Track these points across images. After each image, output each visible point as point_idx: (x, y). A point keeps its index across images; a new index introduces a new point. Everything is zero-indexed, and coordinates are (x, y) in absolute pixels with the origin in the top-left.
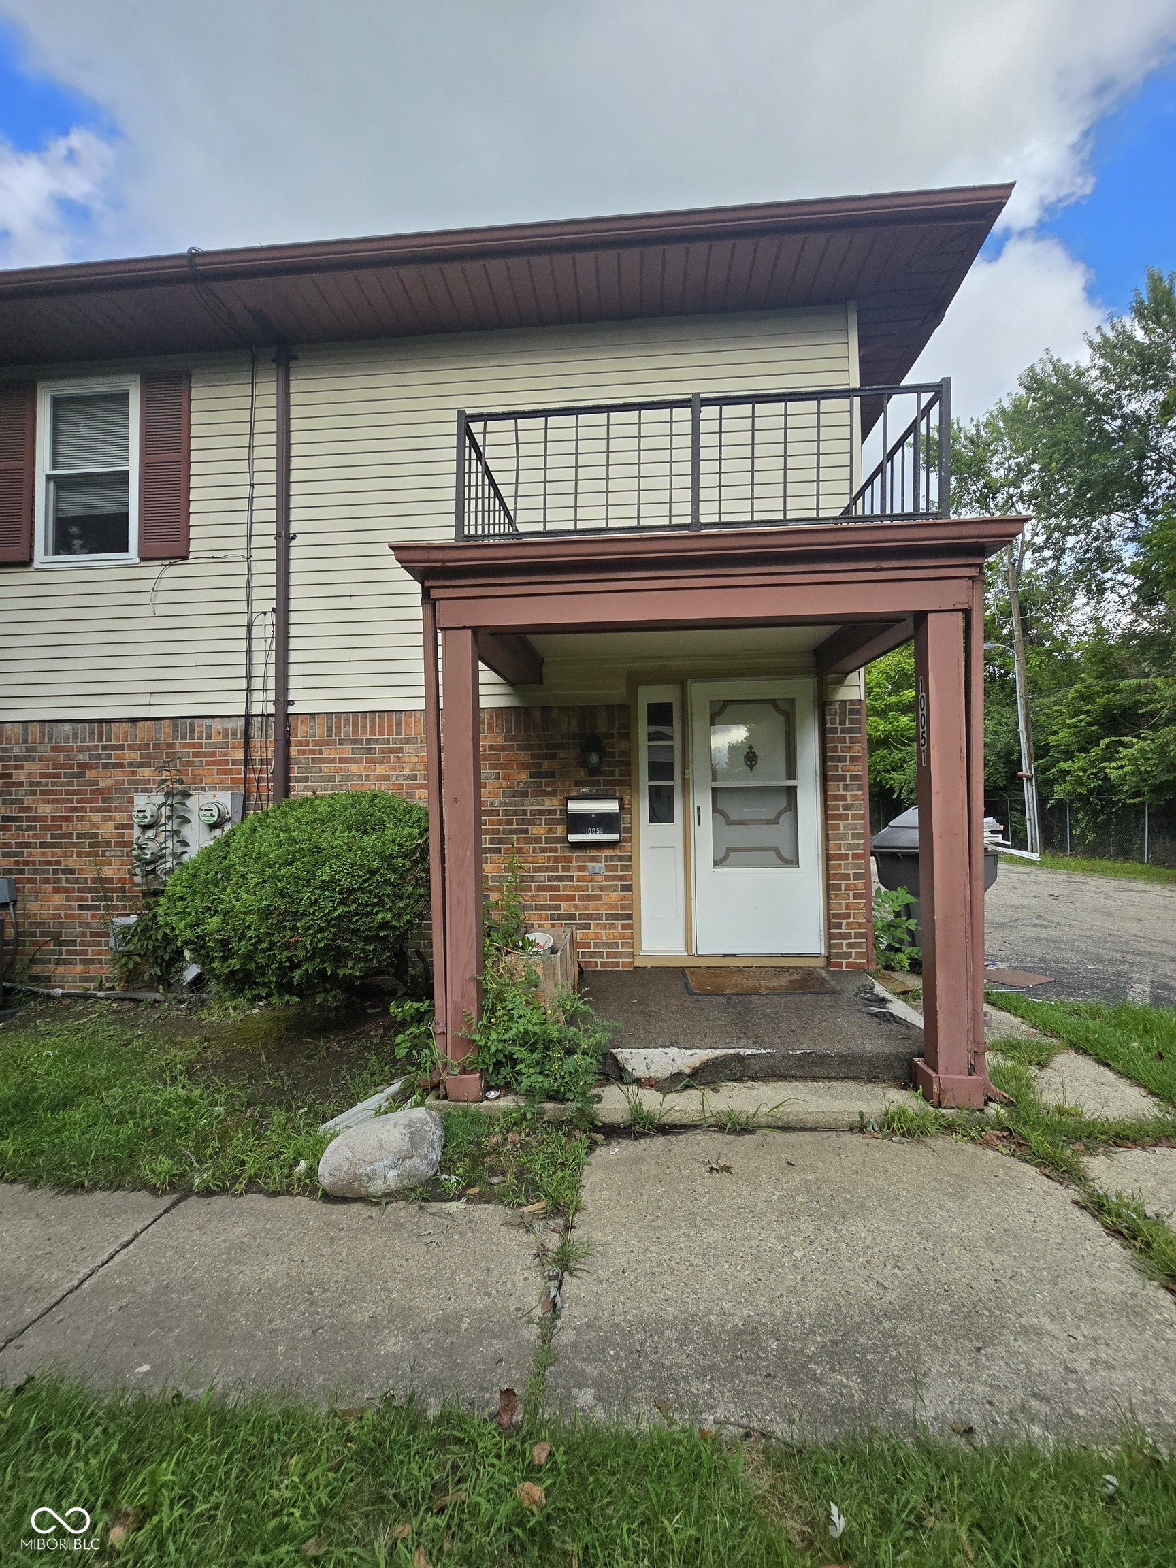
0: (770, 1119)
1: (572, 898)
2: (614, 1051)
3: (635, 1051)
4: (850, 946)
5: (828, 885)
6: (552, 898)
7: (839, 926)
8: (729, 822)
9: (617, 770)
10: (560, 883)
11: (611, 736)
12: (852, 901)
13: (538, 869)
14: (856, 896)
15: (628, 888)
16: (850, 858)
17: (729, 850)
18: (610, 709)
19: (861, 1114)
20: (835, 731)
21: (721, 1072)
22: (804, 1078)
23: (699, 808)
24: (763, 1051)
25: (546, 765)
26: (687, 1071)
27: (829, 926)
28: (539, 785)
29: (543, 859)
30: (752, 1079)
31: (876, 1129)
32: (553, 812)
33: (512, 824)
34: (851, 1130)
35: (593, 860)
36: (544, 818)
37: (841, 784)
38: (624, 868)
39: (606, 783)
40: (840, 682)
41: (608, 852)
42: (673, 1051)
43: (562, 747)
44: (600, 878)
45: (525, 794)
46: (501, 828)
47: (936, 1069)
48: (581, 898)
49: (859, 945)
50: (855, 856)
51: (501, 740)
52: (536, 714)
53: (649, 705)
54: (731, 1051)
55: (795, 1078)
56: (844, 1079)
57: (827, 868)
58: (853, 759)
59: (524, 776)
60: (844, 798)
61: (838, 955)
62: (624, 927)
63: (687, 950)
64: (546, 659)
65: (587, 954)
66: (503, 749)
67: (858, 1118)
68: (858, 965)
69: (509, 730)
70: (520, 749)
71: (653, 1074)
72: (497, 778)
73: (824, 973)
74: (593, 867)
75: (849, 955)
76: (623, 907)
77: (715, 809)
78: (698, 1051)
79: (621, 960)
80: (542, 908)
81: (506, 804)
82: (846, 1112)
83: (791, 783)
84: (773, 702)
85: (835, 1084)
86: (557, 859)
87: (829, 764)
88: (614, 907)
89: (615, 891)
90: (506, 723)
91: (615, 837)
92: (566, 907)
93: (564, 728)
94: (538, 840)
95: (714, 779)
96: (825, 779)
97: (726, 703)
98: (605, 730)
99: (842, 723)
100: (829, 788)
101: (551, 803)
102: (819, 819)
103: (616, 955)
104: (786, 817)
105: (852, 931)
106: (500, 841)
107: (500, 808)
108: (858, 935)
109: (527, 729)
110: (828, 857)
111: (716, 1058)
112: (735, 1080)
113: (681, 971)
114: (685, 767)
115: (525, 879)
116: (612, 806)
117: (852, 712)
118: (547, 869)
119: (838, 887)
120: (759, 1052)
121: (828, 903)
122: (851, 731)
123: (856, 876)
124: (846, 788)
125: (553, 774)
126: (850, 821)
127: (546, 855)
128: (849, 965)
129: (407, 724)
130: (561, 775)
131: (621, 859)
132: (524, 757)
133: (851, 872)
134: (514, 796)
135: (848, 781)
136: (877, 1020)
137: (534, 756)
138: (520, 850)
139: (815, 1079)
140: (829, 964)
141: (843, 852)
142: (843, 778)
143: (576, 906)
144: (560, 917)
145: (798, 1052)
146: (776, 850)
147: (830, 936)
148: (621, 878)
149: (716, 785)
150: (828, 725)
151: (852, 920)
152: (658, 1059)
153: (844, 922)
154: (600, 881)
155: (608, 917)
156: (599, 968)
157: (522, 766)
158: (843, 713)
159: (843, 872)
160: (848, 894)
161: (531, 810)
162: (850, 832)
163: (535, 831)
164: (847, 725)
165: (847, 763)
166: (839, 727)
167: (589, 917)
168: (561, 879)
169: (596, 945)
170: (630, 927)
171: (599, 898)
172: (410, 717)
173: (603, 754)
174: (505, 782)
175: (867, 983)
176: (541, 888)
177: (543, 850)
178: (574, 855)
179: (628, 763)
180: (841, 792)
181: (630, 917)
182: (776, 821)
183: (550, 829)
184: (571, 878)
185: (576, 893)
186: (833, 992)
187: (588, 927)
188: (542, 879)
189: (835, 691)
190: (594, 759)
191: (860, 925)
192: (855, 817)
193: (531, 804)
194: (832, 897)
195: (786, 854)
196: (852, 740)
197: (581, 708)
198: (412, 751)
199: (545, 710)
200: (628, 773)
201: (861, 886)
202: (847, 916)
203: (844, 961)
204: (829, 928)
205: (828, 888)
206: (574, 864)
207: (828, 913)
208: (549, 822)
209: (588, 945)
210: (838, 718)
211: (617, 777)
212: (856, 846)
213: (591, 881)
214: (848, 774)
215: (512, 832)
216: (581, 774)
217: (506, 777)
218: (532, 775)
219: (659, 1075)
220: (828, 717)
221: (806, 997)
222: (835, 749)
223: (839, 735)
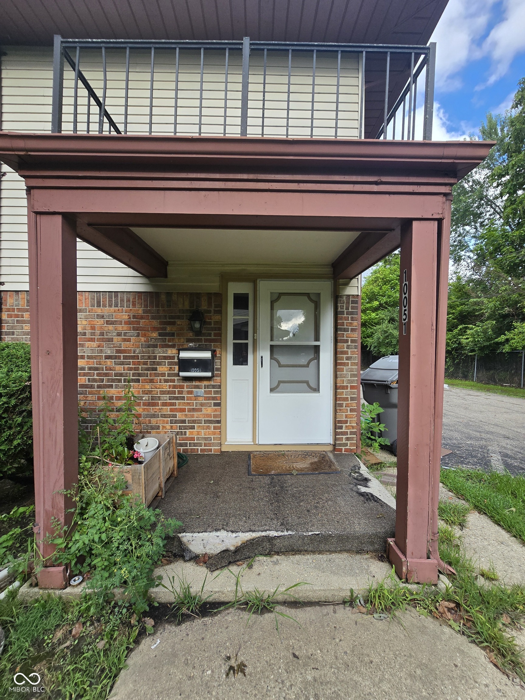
0: (286, 597)
1: (183, 410)
2: (180, 535)
3: (196, 535)
4: (347, 439)
5: (336, 404)
6: (171, 410)
7: (341, 428)
8: (280, 366)
9: (213, 332)
10: (177, 401)
11: (210, 312)
12: (349, 413)
13: (163, 393)
14: (351, 410)
15: (219, 405)
16: (349, 388)
17: (280, 382)
18: (210, 295)
19: (352, 591)
20: (343, 313)
21: (256, 549)
22: (313, 552)
23: (262, 357)
24: (286, 533)
25: (169, 329)
26: (232, 548)
27: (336, 427)
28: (164, 340)
29: (166, 387)
30: (278, 553)
31: (362, 602)
32: (173, 358)
33: (147, 365)
34: (344, 603)
35: (197, 387)
36: (167, 361)
37: (345, 344)
38: (216, 392)
39: (206, 340)
40: (347, 284)
41: (206, 383)
42: (223, 534)
43: (179, 318)
44: (201, 399)
45: (155, 346)
46: (140, 367)
47: (404, 553)
48: (189, 410)
49: (352, 439)
50: (352, 387)
51: (141, 312)
52: (163, 297)
53: (234, 294)
54: (264, 534)
55: (307, 552)
56: (340, 551)
57: (336, 394)
58: (353, 330)
59: (155, 335)
60: (346, 353)
61: (340, 445)
62: (215, 428)
63: (253, 441)
64: (169, 263)
65: (192, 445)
66: (142, 318)
67: (349, 594)
68: (351, 450)
69: (146, 306)
70: (153, 318)
71: (208, 551)
72: (138, 336)
73: (331, 455)
74: (197, 392)
75: (346, 445)
76: (215, 416)
77: (272, 358)
78: (240, 534)
79: (213, 448)
80: (164, 416)
81: (143, 352)
82: (341, 589)
83: (317, 343)
84: (308, 295)
85: (334, 556)
86: (174, 387)
87: (339, 332)
88: (210, 416)
89: (210, 406)
90: (144, 301)
91: (209, 374)
92: (179, 416)
93: (180, 306)
94: (163, 375)
95: (272, 340)
96: (336, 341)
97: (280, 295)
98: (205, 308)
99: (347, 308)
100: (338, 347)
101: (171, 352)
102: (332, 365)
103: (210, 444)
104: (313, 363)
105: (349, 431)
106: (139, 375)
107: (140, 355)
108: (352, 433)
109: (157, 306)
110: (336, 388)
111: (253, 540)
112: (266, 555)
113: (248, 455)
114: (255, 332)
115: (154, 398)
116: (207, 355)
117: (353, 302)
118: (169, 392)
119: (341, 405)
120: (282, 534)
121: (336, 414)
122: (352, 313)
123: (352, 399)
124: (348, 347)
125: (173, 335)
126: (350, 367)
127: (168, 384)
128: (346, 450)
129: (80, 300)
130: (178, 335)
131: (214, 387)
132: (155, 323)
133: (349, 396)
134: (149, 347)
135: (349, 343)
136: (362, 498)
137: (161, 323)
138: (152, 381)
139: (320, 552)
140: (334, 449)
141: (345, 384)
142: (347, 341)
143: (186, 415)
144: (176, 422)
145: (310, 533)
146: (307, 382)
147: (336, 434)
148: (214, 399)
149: (273, 343)
150: (339, 309)
151: (348, 424)
152: (212, 540)
153: (344, 425)
154: (201, 400)
155: (206, 422)
156: (199, 453)
157: (154, 329)
158: (348, 303)
159: (344, 396)
160: (347, 409)
161: (159, 356)
162: (349, 373)
163: (161, 369)
164: (350, 310)
165: (349, 333)
166: (345, 311)
167: (194, 422)
168: (177, 398)
169: (198, 439)
170: (220, 428)
171: (200, 410)
172: (82, 296)
173: (203, 322)
174: (143, 339)
175: (356, 463)
176: (164, 404)
177: (166, 381)
178: (185, 384)
179: (220, 329)
180: (345, 349)
181: (219, 422)
182: (307, 366)
183: (171, 368)
184: (183, 398)
185: (187, 407)
186: (336, 472)
187: (193, 427)
188: (165, 398)
189: (344, 289)
190: (197, 325)
191: (353, 427)
192: (353, 364)
193: (159, 352)
194: (338, 411)
195: (313, 384)
196: (352, 319)
197: (191, 294)
198: (83, 317)
199: (169, 294)
200: (220, 335)
201: (355, 405)
202: (346, 422)
203: (343, 448)
204: (335, 429)
205: (336, 406)
206: (186, 389)
207: (335, 420)
208: (170, 364)
209: (193, 439)
210: (345, 305)
211: (213, 337)
212: (352, 382)
213: (196, 400)
214: (350, 339)
215: (147, 369)
216: (191, 335)
217: (144, 335)
218: (160, 335)
219: (212, 552)
220: (339, 305)
221: (321, 477)
222: (343, 324)
223: (345, 316)
